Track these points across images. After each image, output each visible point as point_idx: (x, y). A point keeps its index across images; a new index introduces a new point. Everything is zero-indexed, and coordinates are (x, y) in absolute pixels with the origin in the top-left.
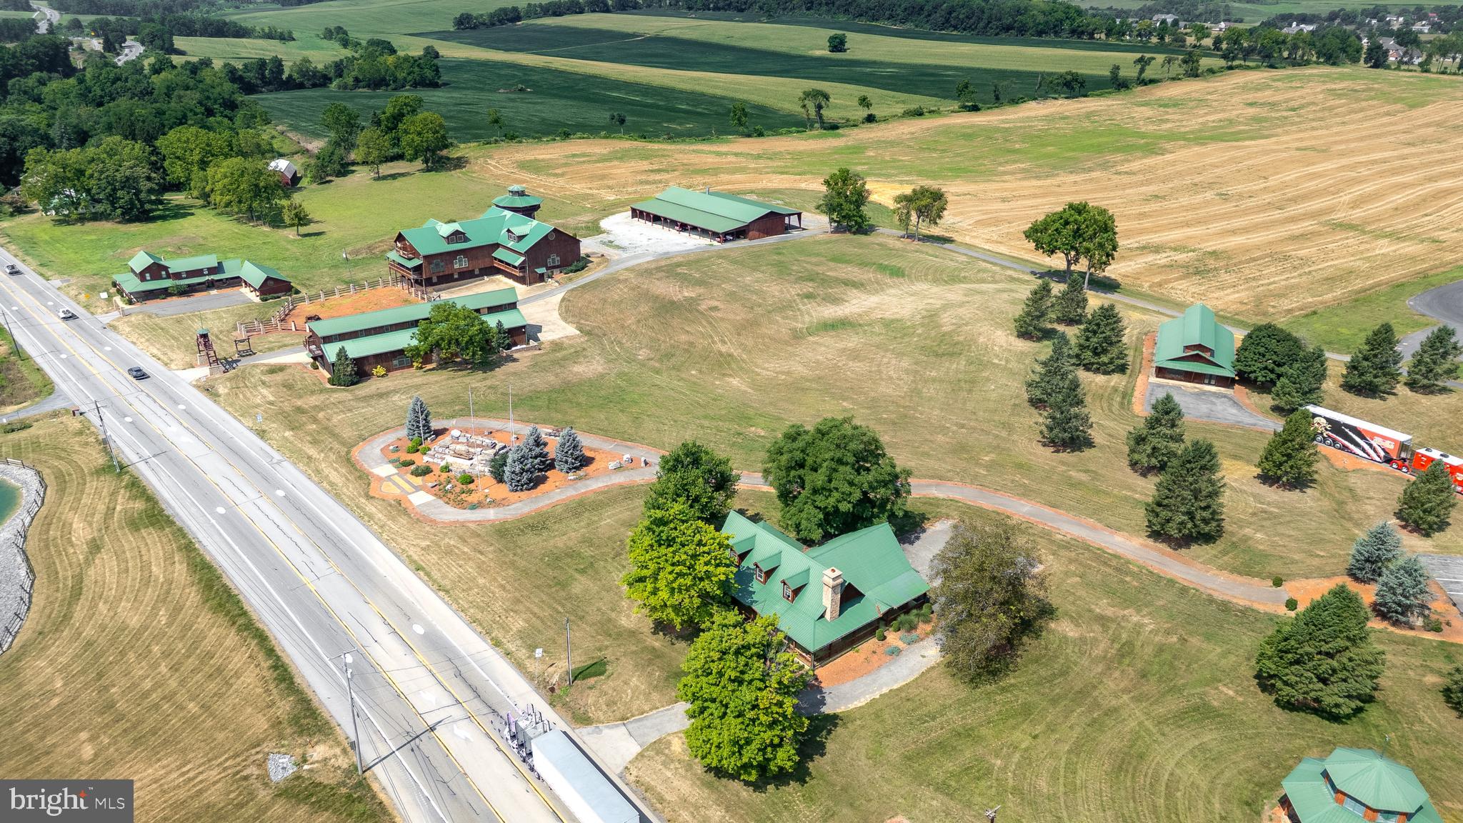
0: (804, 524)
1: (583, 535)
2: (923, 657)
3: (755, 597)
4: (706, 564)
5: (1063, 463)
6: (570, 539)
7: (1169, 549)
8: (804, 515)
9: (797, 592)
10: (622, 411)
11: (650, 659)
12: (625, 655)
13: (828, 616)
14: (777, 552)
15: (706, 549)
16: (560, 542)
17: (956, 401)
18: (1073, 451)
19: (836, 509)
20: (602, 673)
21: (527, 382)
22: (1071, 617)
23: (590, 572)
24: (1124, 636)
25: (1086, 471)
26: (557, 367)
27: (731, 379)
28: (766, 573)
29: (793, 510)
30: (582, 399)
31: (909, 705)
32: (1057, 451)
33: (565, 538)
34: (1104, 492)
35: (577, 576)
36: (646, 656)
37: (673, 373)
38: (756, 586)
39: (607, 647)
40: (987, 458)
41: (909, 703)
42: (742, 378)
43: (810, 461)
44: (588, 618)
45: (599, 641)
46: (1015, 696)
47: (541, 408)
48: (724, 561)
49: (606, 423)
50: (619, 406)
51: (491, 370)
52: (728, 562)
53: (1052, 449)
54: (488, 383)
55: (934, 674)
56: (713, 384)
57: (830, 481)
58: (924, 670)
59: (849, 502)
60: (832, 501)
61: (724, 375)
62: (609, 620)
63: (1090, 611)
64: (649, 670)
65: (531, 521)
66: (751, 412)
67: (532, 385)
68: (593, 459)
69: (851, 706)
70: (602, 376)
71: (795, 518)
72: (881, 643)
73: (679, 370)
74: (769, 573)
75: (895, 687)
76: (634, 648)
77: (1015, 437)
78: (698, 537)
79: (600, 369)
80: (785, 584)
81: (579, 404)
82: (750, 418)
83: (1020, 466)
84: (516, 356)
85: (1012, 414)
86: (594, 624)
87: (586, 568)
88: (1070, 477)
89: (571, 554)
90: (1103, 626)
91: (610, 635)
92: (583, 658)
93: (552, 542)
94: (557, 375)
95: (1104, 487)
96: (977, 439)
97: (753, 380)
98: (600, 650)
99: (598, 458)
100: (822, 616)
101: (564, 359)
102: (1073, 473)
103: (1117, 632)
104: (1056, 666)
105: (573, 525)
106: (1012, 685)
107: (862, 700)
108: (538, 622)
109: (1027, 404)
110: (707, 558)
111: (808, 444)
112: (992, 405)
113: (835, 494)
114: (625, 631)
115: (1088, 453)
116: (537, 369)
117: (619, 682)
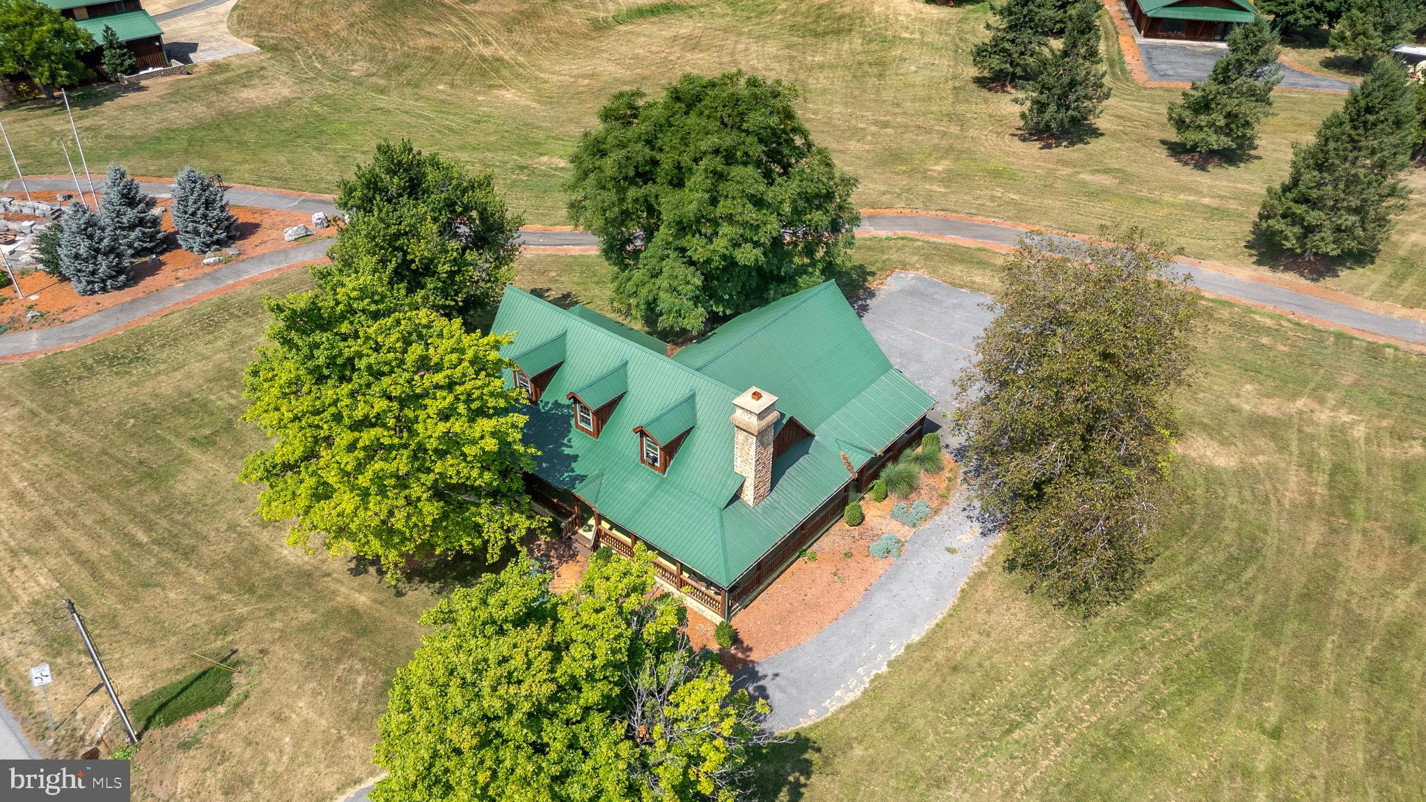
0: (666, 301)
1: (219, 367)
2: (951, 551)
3: (579, 468)
4: (445, 416)
5: (1065, 163)
6: (189, 376)
7: (1303, 281)
8: (663, 282)
9: (671, 449)
10: (318, 149)
11: (345, 641)
12: (283, 636)
13: (748, 495)
14: (617, 363)
15: (439, 378)
16: (166, 386)
17: (864, 91)
18: (1072, 144)
19: (731, 263)
20: (218, 699)
21: (156, 117)
22: (1205, 427)
23: (225, 441)
24: (1323, 453)
25: (1107, 171)
26: (213, 93)
27: (503, 92)
28: (596, 413)
29: (638, 275)
30: (250, 137)
31: (962, 683)
32: (1049, 146)
33: (178, 375)
34: (1148, 200)
35: (194, 453)
36: (335, 634)
37: (408, 91)
38: (577, 442)
39: (241, 621)
40: (939, 168)
41: (960, 679)
42: (519, 89)
43: (666, 164)
44: (204, 550)
45: (224, 606)
46: (1182, 625)
47: (172, 153)
48: (491, 403)
49: (289, 167)
50: (314, 142)
51: (95, 105)
52: (502, 403)
53: (1038, 145)
54: (86, 123)
55: (989, 591)
56: (473, 101)
57: (714, 202)
58: (962, 583)
59: (756, 244)
60: (720, 244)
61: (491, 87)
62: (255, 550)
63: (1234, 410)
64: (340, 670)
65: (111, 349)
66: (540, 136)
67: (163, 120)
68: (257, 226)
69: (832, 706)
70: (288, 102)
71: (644, 292)
72: (856, 531)
73: (416, 86)
74: (604, 414)
75: (915, 638)
76: (306, 616)
77: (973, 132)
78: (416, 350)
79: (286, 92)
80: (642, 433)
81: (242, 144)
82: (538, 144)
83: (996, 174)
84: (143, 83)
85: (957, 101)
86: (216, 565)
87: (215, 433)
88: (1084, 184)
89: (187, 406)
90: (1273, 437)
91: (252, 590)
92: (178, 660)
93: (149, 386)
94: (210, 105)
95: (1145, 193)
96: (914, 141)
97: (538, 90)
98: (222, 631)
99: (266, 221)
100: (736, 497)
101: (227, 82)
102: (1085, 176)
103: (1306, 449)
104: (1228, 539)
105: (202, 348)
106: (1160, 598)
107: (852, 682)
108: (84, 574)
109: (974, 86)
110: (443, 401)
111: (659, 127)
112: (922, 93)
113: (725, 229)
114: (289, 573)
115: (1095, 145)
116: (178, 98)
117: (263, 719)
